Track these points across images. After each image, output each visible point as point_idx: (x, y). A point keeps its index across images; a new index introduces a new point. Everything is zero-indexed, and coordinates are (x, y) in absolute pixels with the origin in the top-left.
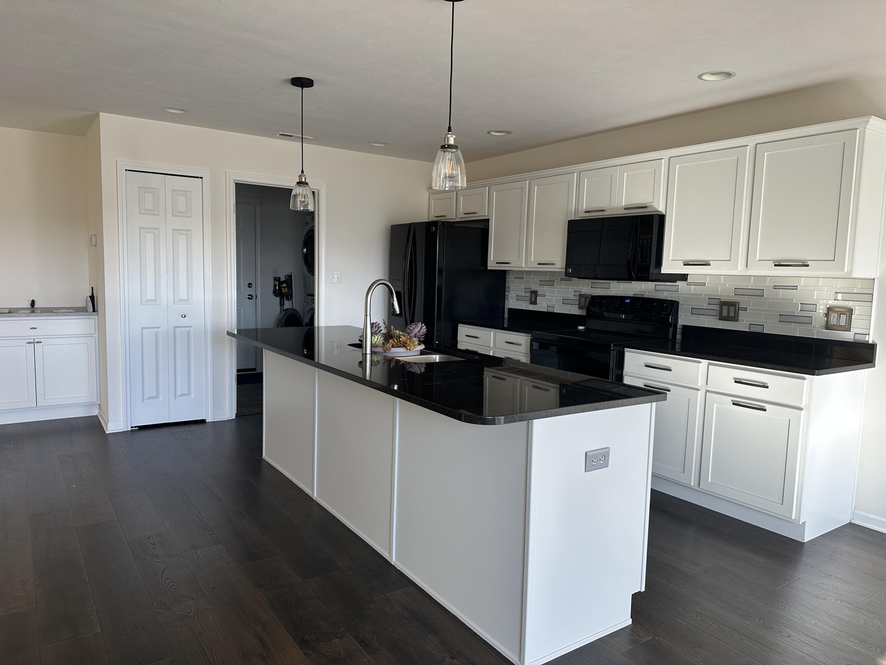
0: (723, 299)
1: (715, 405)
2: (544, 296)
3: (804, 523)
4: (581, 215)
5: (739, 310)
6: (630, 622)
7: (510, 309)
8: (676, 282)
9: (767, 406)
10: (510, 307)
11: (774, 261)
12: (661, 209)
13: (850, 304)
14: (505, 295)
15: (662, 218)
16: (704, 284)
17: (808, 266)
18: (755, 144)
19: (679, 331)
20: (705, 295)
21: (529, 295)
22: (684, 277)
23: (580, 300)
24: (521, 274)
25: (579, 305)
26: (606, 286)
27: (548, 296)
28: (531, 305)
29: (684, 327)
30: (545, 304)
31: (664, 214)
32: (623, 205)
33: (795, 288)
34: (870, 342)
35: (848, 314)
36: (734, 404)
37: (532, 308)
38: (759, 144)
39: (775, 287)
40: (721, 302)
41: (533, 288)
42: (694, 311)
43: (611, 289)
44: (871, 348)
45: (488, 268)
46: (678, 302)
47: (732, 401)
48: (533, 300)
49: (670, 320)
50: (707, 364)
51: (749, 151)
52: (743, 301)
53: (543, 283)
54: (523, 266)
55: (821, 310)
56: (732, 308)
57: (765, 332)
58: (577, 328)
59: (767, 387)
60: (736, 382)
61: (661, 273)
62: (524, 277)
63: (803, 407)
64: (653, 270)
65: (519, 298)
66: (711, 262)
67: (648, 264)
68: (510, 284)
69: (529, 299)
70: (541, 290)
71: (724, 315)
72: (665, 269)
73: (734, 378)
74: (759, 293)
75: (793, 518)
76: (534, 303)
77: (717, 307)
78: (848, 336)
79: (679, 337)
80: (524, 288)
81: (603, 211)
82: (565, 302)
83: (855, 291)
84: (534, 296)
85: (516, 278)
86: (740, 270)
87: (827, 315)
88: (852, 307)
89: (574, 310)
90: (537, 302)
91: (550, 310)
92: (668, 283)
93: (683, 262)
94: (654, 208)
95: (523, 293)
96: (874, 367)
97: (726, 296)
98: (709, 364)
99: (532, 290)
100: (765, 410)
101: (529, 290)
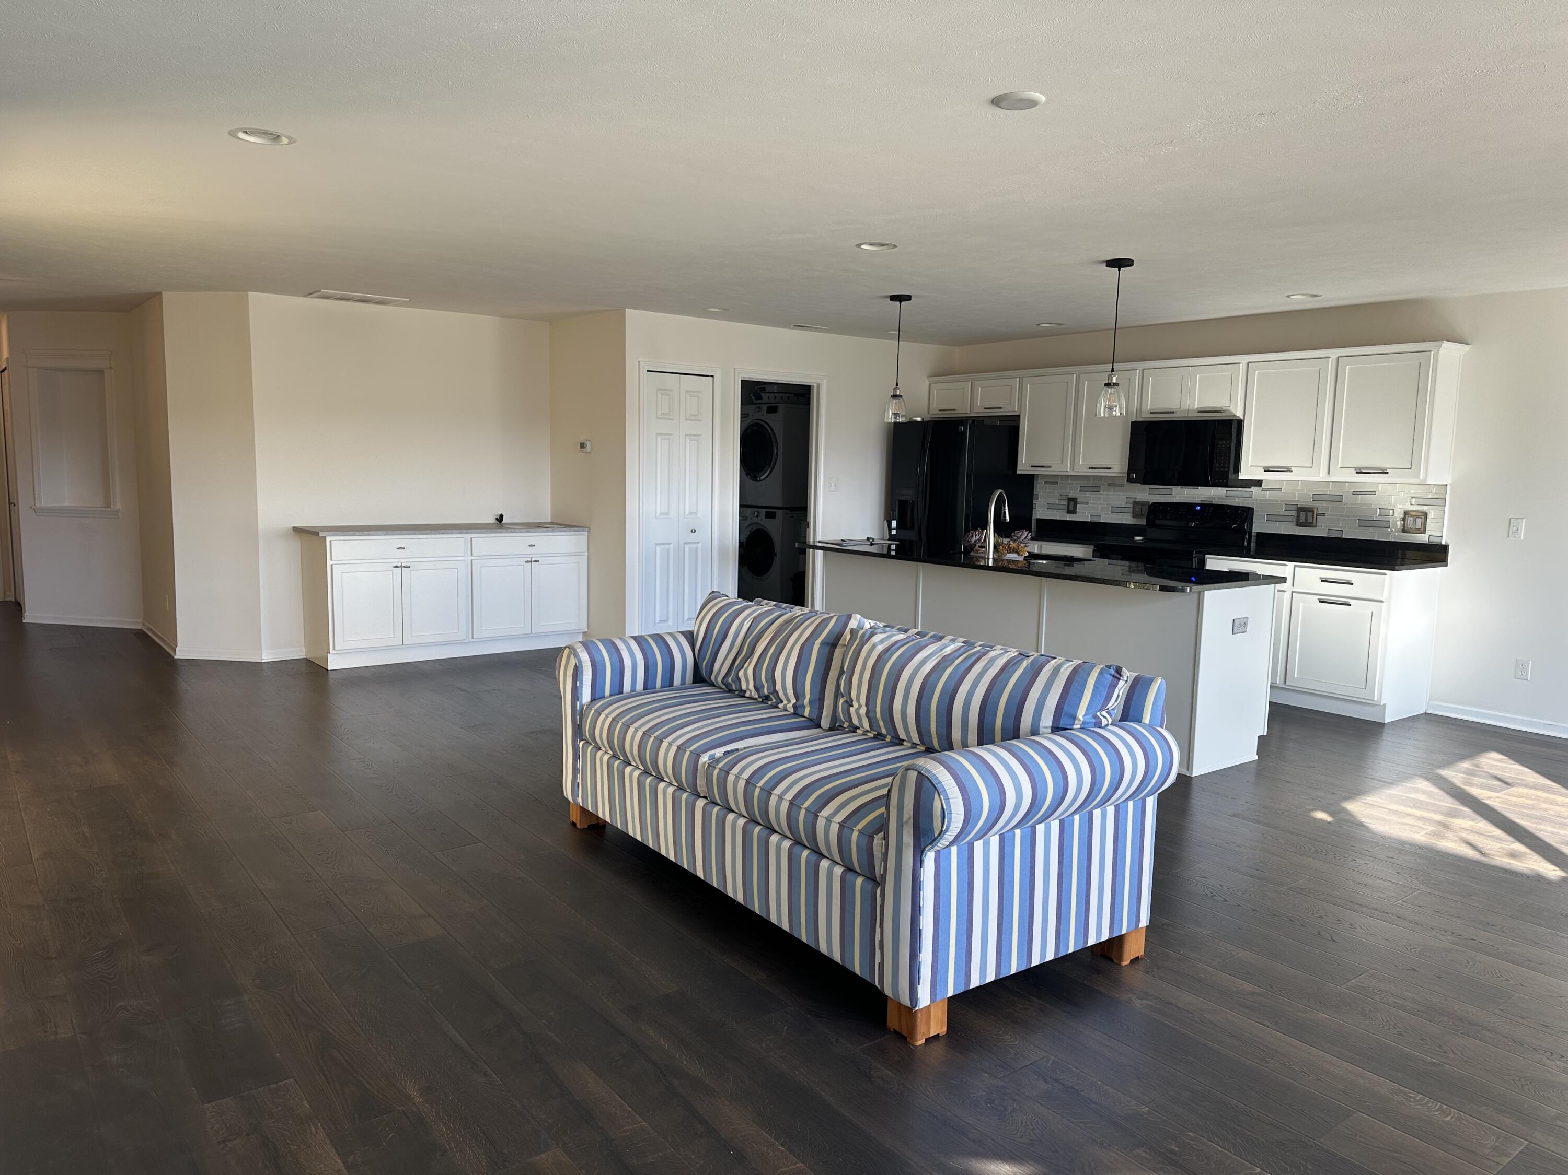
0: (1300, 505)
1: (1301, 604)
2: (1087, 503)
3: (1385, 705)
4: (1145, 417)
5: (1317, 516)
6: (1256, 757)
7: (1038, 520)
8: (1250, 488)
9: (1351, 601)
10: (1038, 517)
11: (1356, 469)
12: (1239, 414)
13: (1425, 508)
14: (1032, 503)
15: (1240, 423)
16: (1280, 490)
17: (1387, 473)
18: (1337, 356)
19: (1253, 539)
20: (1281, 501)
21: (1065, 502)
22: (1259, 483)
23: (1133, 508)
24: (1054, 480)
25: (1133, 513)
26: (1168, 492)
27: (1091, 503)
28: (1068, 515)
29: (1258, 534)
30: (1088, 513)
31: (1242, 418)
32: (1196, 407)
33: (1374, 493)
34: (1443, 543)
35: (1423, 517)
36: (1320, 602)
37: (1069, 517)
38: (1341, 357)
39: (1354, 493)
40: (1298, 508)
41: (1071, 495)
42: (1272, 518)
43: (1173, 495)
44: (1444, 549)
45: (1018, 472)
46: (1253, 509)
47: (1318, 599)
48: (1071, 508)
49: (1246, 527)
50: (1293, 566)
51: (1331, 363)
52: (1321, 507)
53: (1084, 489)
54: (1069, 470)
55: (1398, 514)
56: (1310, 514)
57: (1344, 537)
58: (1133, 538)
59: (1352, 584)
60: (1322, 581)
61: (1239, 478)
62: (1059, 482)
63: (1384, 600)
64: (1231, 476)
65: (1051, 507)
66: (1292, 469)
67: (1226, 469)
68: (1038, 490)
69: (1065, 507)
70: (1081, 497)
71: (1301, 521)
72: (1244, 474)
73: (1320, 578)
74: (1338, 498)
75: (1375, 699)
76: (1074, 512)
77: (1294, 514)
78: (1423, 538)
79: (1253, 545)
80: (1058, 494)
81: (1173, 412)
82: (1115, 510)
83: (1430, 496)
84: (1072, 504)
85: (1046, 483)
86: (1322, 476)
87: (1404, 519)
88: (1427, 511)
89: (1127, 519)
90: (1077, 510)
91: (1095, 519)
92: (1240, 489)
93: (1263, 468)
94: (1231, 412)
95: (1058, 501)
96: (1447, 566)
97: (1304, 502)
98: (1295, 566)
99: (1070, 497)
100: (1350, 605)
101: (1066, 498)
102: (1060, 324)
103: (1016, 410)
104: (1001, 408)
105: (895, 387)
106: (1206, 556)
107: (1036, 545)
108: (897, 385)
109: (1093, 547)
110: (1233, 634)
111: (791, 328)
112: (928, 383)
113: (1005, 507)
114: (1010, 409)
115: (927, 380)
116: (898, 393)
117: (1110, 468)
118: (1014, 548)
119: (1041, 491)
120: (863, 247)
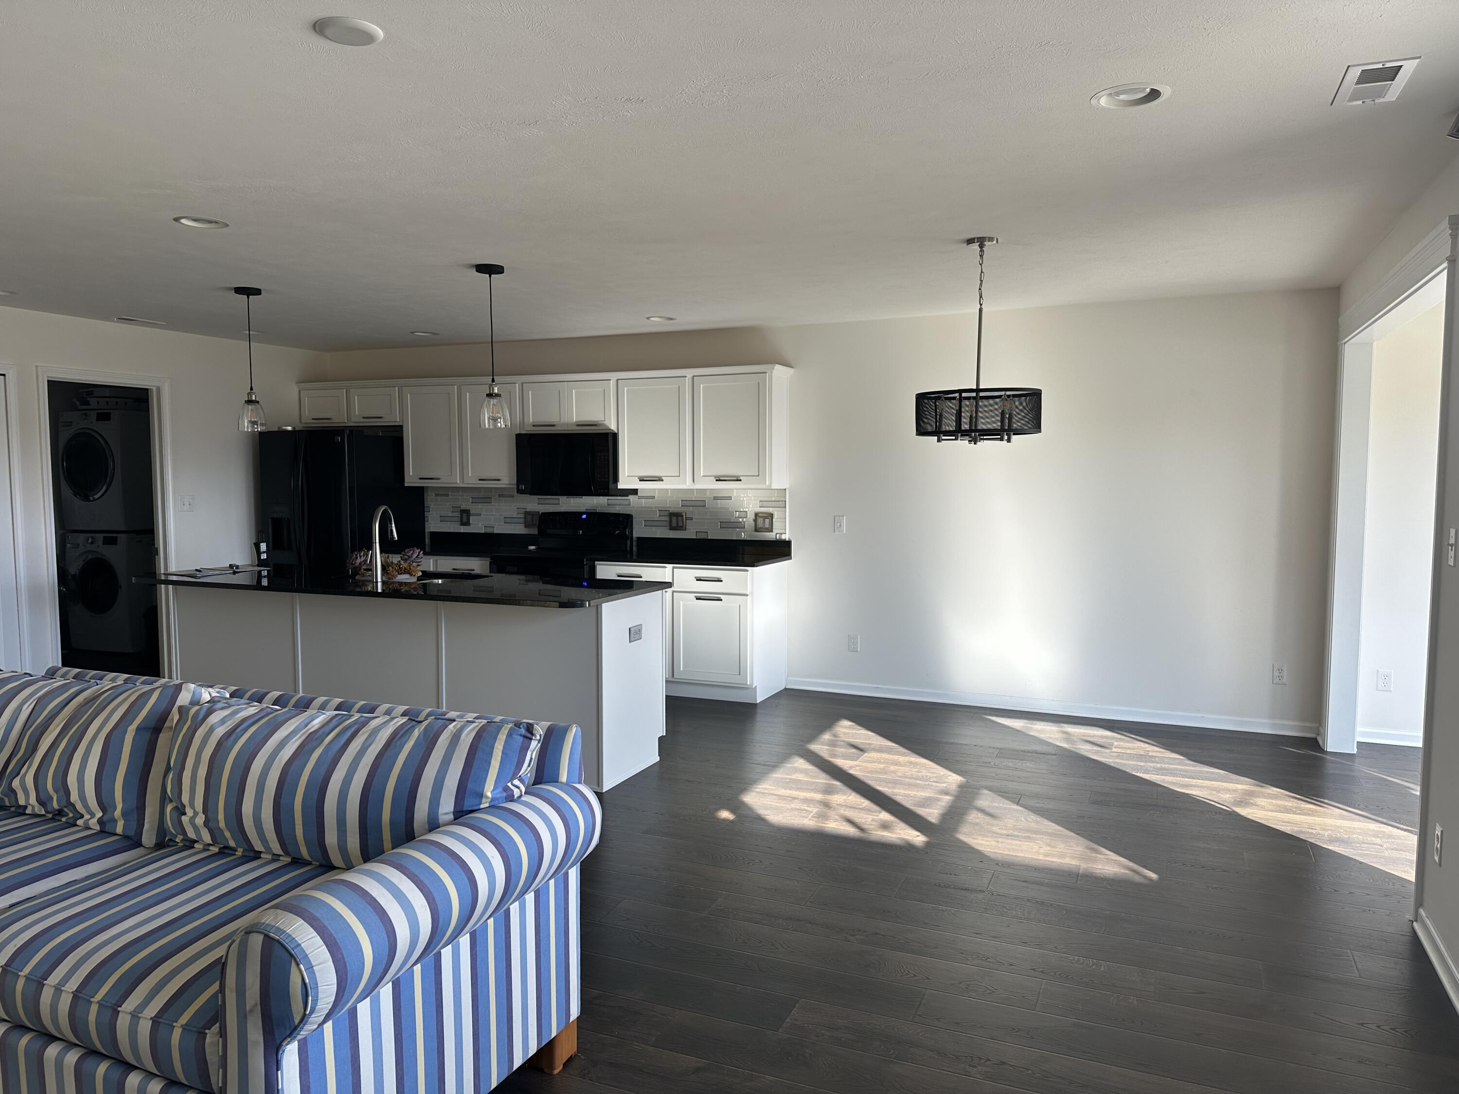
0: (672, 510)
1: (681, 602)
2: (480, 515)
3: (756, 687)
4: (528, 429)
5: (686, 520)
6: (658, 759)
7: (432, 533)
8: (628, 496)
9: (722, 597)
10: (432, 530)
11: (715, 477)
12: (613, 427)
13: (771, 510)
14: (424, 516)
15: (615, 436)
16: (653, 497)
17: (740, 480)
18: (692, 376)
19: (634, 543)
20: (655, 508)
21: (458, 514)
22: (635, 492)
23: (525, 518)
24: (445, 492)
25: (525, 523)
26: (556, 501)
27: (484, 515)
28: (462, 527)
29: (638, 538)
30: (481, 525)
31: (616, 432)
32: (574, 421)
33: (730, 498)
34: (787, 540)
35: (770, 518)
36: (697, 599)
37: (463, 529)
38: (696, 376)
39: (715, 498)
40: (670, 513)
41: (463, 507)
42: (649, 523)
43: (560, 505)
44: (787, 544)
45: (406, 485)
46: (632, 516)
47: (695, 597)
48: (465, 520)
49: (627, 533)
50: (672, 568)
51: (688, 380)
52: (689, 511)
53: (475, 501)
54: (458, 482)
55: (751, 516)
56: (680, 518)
57: (709, 538)
58: (527, 548)
59: (721, 581)
60: (697, 580)
61: (619, 488)
62: (450, 493)
63: (748, 594)
64: (611, 486)
65: (443, 519)
66: (663, 478)
67: (607, 480)
68: (429, 503)
69: (459, 519)
70: (474, 508)
71: (673, 525)
72: (621, 486)
73: (695, 578)
74: (701, 504)
75: (748, 683)
76: (467, 523)
77: (667, 519)
78: (771, 536)
79: (635, 549)
80: (450, 506)
81: (554, 426)
82: (507, 520)
83: (773, 500)
84: (465, 516)
85: (436, 495)
86: (688, 484)
87: (755, 521)
88: (773, 513)
89: (519, 529)
90: (471, 522)
91: (489, 531)
92: (619, 498)
93: (639, 478)
94: (607, 426)
95: (450, 513)
96: (791, 559)
97: (674, 508)
98: (674, 568)
99: (462, 509)
100: (721, 600)
101: (458, 510)
102: (435, 334)
103: (398, 420)
104: (381, 418)
105: (249, 391)
106: (596, 562)
107: (431, 560)
108: (252, 389)
109: (489, 559)
110: (630, 642)
111: (113, 321)
112: (298, 389)
113: (391, 524)
114: (391, 418)
115: (296, 387)
116: (254, 398)
117: (499, 480)
118: (405, 568)
119: (432, 504)
120: (183, 221)
